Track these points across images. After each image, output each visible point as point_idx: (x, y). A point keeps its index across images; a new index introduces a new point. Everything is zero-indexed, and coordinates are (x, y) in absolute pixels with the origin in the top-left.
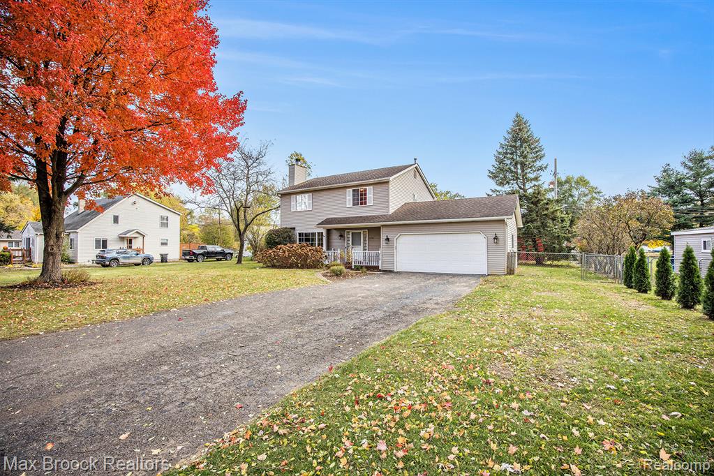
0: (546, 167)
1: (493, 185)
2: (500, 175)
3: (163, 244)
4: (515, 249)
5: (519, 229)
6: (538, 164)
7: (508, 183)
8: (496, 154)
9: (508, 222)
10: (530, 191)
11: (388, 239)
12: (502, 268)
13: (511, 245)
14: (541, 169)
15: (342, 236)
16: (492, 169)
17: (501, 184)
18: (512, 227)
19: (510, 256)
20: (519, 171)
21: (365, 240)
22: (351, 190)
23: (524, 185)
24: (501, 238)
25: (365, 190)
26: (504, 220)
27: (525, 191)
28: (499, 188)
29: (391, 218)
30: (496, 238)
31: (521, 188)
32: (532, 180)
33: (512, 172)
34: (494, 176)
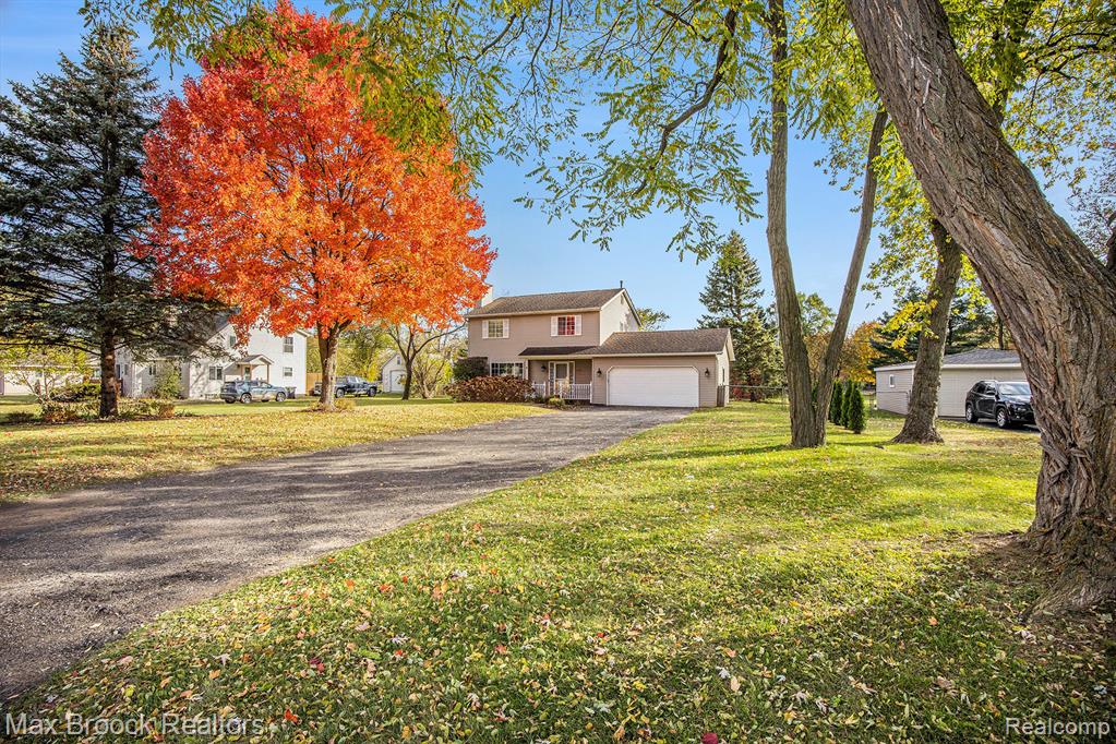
0: (762, 293)
1: (704, 310)
2: (713, 298)
3: (286, 374)
4: (727, 383)
5: (731, 363)
6: (754, 289)
7: (721, 309)
8: (709, 274)
9: (718, 357)
10: (745, 319)
11: (600, 372)
12: (713, 401)
13: (723, 378)
14: (756, 294)
15: (545, 368)
16: (705, 292)
17: (714, 310)
18: (723, 361)
19: (721, 390)
20: (734, 296)
21: (571, 371)
22: (556, 318)
23: (739, 312)
24: (712, 373)
25: (573, 319)
26: (714, 356)
27: (740, 320)
28: (712, 315)
29: (603, 350)
30: (707, 372)
31: (735, 315)
32: (746, 306)
33: (726, 296)
34: (705, 300)
